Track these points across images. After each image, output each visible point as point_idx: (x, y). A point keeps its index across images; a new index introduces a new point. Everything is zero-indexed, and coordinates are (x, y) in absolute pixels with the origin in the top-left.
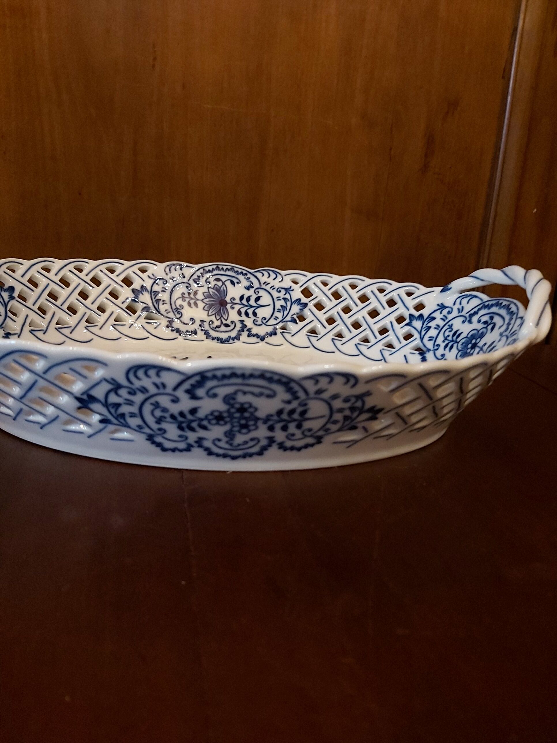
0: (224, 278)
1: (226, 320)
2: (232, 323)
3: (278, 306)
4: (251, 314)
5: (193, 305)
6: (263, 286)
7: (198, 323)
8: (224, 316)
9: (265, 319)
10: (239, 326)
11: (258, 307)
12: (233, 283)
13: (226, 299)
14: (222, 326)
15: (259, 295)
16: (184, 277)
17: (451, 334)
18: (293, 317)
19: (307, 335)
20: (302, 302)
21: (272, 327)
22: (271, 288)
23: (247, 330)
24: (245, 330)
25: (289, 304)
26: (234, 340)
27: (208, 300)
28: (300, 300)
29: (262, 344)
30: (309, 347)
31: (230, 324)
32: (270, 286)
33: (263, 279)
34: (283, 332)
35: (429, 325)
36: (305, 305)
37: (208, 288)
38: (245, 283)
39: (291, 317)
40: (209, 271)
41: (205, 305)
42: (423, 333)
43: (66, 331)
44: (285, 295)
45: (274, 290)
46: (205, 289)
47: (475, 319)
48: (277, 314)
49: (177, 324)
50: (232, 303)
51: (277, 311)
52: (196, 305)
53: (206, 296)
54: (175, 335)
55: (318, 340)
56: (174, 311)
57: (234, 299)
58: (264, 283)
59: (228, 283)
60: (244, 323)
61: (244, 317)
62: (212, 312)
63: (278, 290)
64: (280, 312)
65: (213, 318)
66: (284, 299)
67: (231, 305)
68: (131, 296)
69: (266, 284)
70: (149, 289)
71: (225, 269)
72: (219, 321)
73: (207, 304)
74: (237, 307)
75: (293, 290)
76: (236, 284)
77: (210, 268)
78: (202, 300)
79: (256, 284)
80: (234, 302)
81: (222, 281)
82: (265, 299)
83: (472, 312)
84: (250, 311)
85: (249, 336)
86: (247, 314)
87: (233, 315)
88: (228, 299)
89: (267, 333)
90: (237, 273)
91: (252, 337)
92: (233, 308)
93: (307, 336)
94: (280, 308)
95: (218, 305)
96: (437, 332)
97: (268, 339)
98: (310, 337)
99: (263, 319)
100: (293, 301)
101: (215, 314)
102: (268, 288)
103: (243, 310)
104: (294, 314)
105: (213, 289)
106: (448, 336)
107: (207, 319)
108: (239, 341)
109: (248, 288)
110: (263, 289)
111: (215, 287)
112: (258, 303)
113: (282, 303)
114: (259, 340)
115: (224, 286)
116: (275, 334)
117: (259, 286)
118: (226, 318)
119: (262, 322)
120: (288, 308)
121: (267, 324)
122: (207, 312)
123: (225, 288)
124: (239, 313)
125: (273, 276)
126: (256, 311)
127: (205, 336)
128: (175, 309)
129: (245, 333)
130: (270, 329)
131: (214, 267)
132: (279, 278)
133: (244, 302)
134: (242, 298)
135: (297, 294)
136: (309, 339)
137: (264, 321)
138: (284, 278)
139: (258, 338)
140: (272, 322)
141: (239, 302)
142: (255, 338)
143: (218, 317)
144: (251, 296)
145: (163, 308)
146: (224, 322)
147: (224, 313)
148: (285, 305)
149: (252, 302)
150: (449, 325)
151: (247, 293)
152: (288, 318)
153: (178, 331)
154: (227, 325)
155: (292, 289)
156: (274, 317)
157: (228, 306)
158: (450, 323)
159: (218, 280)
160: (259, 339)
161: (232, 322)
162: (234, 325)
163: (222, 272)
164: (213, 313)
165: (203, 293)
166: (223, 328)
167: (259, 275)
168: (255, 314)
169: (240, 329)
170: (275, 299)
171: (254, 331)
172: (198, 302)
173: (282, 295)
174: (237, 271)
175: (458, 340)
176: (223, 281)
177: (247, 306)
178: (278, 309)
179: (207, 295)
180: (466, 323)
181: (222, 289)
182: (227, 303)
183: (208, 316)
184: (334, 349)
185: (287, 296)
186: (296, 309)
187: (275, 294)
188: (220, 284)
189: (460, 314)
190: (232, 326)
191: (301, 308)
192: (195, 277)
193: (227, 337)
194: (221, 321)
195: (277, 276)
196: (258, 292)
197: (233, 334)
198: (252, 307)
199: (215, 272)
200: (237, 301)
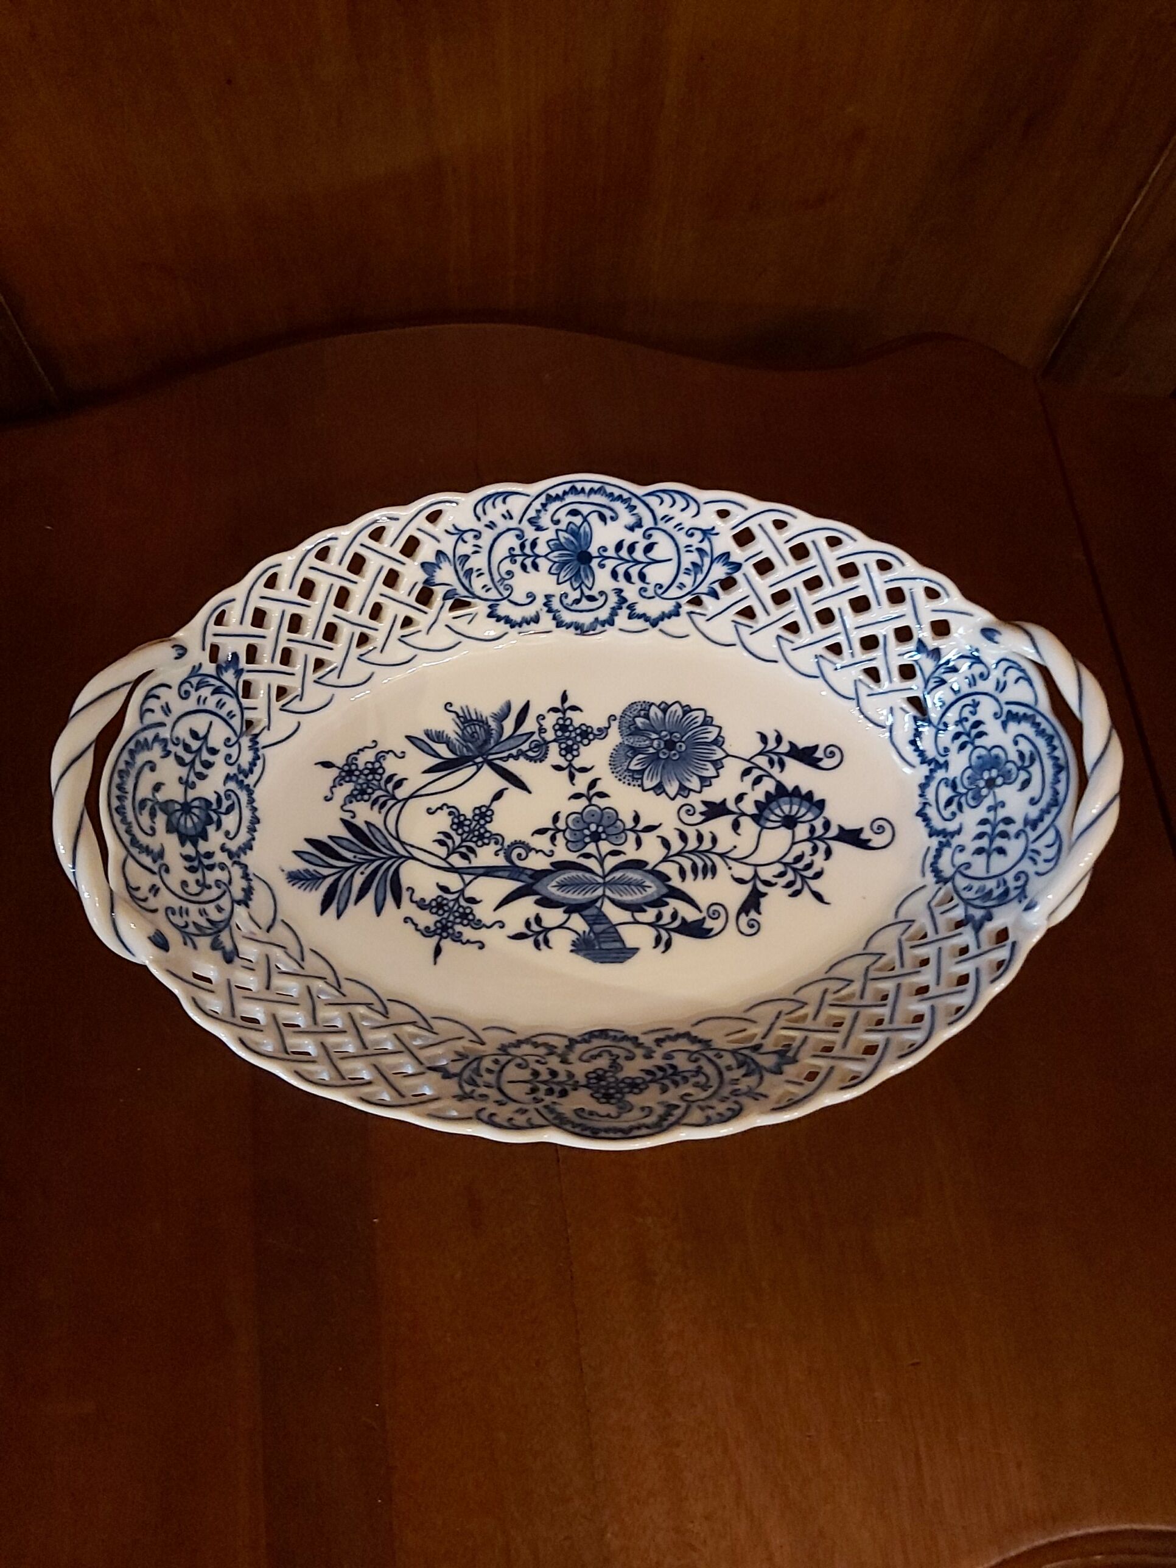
0: (585, 509)
1: (590, 589)
2: (602, 595)
3: (686, 562)
4: (635, 577)
5: (530, 568)
6: (661, 524)
7: (540, 600)
8: (586, 582)
9: (661, 587)
10: (613, 600)
11: (649, 564)
12: (602, 517)
13: (590, 550)
14: (584, 600)
15: (652, 540)
16: (511, 518)
17: (972, 719)
18: (712, 588)
19: (733, 621)
20: (732, 559)
21: (673, 603)
22: (675, 527)
23: (629, 607)
24: (625, 606)
25: (707, 561)
26: (603, 626)
27: (556, 553)
28: (727, 555)
29: (654, 632)
30: (734, 645)
31: (597, 596)
32: (674, 523)
33: (661, 511)
34: (692, 612)
35: (945, 677)
36: (738, 566)
37: (557, 531)
38: (626, 518)
39: (709, 587)
40: (558, 498)
41: (551, 564)
42: (931, 685)
43: (331, 679)
44: (701, 541)
45: (681, 531)
46: (550, 534)
47: (1014, 728)
48: (683, 578)
49: (504, 609)
50: (601, 556)
51: (685, 573)
52: (535, 566)
53: (552, 547)
54: (503, 627)
55: (752, 633)
56: (498, 585)
57: (605, 550)
58: (663, 519)
59: (594, 519)
60: (623, 594)
61: (622, 583)
62: (565, 576)
63: (690, 532)
64: (689, 574)
65: (566, 587)
66: (700, 551)
67: (599, 560)
68: (422, 576)
69: (667, 518)
70: (450, 555)
71: (587, 490)
72: (579, 591)
73: (555, 562)
74: (610, 564)
75: (717, 534)
76: (609, 520)
77: (559, 490)
78: (546, 556)
79: (648, 522)
80: (605, 554)
81: (582, 515)
82: (664, 548)
83: (1015, 709)
84: (634, 571)
85: (630, 617)
86: (628, 577)
87: (603, 580)
88: (593, 550)
89: (663, 613)
90: (611, 498)
91: (635, 621)
92: (602, 566)
93: (734, 624)
94: (690, 567)
95: (576, 562)
96: (953, 697)
97: (664, 624)
98: (740, 627)
99: (658, 586)
100: (715, 556)
101: (570, 579)
102: (669, 526)
103: (621, 570)
104: (714, 582)
105: (566, 531)
106: (966, 719)
107: (558, 590)
108: (612, 627)
109: (631, 529)
110: (659, 529)
111: (569, 528)
112: (650, 555)
113: (695, 557)
114: (647, 625)
115: (585, 524)
116: (678, 614)
117: (652, 525)
118: (590, 585)
119: (655, 591)
120: (705, 569)
121: (665, 596)
122: (556, 577)
123: (588, 529)
124: (614, 574)
125: (681, 503)
126: (644, 570)
127: (554, 622)
128: (499, 582)
129: (624, 613)
130: (668, 606)
131: (567, 487)
132: (693, 508)
133: (624, 553)
134: (619, 547)
135: (724, 542)
136: (737, 630)
137: (660, 591)
138: (704, 508)
139: (646, 620)
140: (674, 592)
141: (615, 555)
142: (642, 620)
143: (576, 585)
144: (637, 542)
145: (477, 584)
146: (587, 592)
147: (587, 577)
148: (698, 561)
149: (639, 554)
150: (973, 700)
151: (629, 537)
152: (704, 588)
153: (508, 620)
154: (591, 599)
155: (714, 532)
156: (676, 583)
157: (594, 563)
158: (977, 698)
159: (574, 513)
160: (648, 623)
161: (602, 593)
162: (604, 598)
163: (582, 498)
164: (566, 578)
165: (548, 542)
166: (585, 604)
167: (653, 501)
168: (642, 576)
169: (615, 605)
170: (683, 550)
171: (639, 609)
172: (538, 560)
173: (695, 541)
174: (612, 494)
175: (978, 742)
176: (585, 514)
177: (628, 561)
178: (687, 569)
179: (556, 545)
180: (999, 722)
181: (582, 530)
182: (590, 558)
183: (559, 584)
184: (777, 656)
185: (705, 546)
186: (719, 571)
187: (683, 539)
188: (578, 520)
189: (996, 694)
190: (602, 600)
191: (729, 571)
192: (531, 513)
193: (592, 620)
194: (582, 592)
195: (688, 505)
196: (650, 536)
197: (603, 614)
198: (637, 562)
199: (570, 498)
200: (611, 552)
